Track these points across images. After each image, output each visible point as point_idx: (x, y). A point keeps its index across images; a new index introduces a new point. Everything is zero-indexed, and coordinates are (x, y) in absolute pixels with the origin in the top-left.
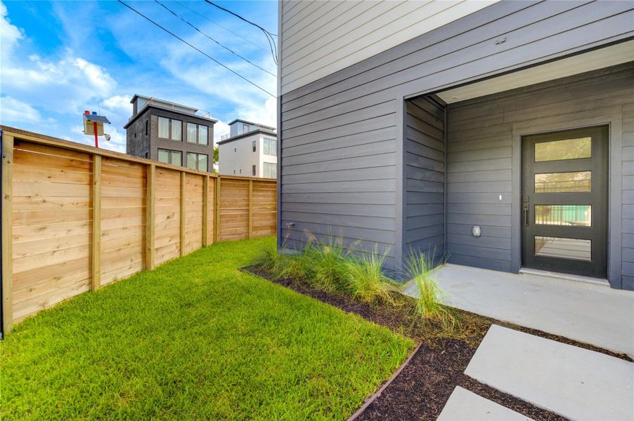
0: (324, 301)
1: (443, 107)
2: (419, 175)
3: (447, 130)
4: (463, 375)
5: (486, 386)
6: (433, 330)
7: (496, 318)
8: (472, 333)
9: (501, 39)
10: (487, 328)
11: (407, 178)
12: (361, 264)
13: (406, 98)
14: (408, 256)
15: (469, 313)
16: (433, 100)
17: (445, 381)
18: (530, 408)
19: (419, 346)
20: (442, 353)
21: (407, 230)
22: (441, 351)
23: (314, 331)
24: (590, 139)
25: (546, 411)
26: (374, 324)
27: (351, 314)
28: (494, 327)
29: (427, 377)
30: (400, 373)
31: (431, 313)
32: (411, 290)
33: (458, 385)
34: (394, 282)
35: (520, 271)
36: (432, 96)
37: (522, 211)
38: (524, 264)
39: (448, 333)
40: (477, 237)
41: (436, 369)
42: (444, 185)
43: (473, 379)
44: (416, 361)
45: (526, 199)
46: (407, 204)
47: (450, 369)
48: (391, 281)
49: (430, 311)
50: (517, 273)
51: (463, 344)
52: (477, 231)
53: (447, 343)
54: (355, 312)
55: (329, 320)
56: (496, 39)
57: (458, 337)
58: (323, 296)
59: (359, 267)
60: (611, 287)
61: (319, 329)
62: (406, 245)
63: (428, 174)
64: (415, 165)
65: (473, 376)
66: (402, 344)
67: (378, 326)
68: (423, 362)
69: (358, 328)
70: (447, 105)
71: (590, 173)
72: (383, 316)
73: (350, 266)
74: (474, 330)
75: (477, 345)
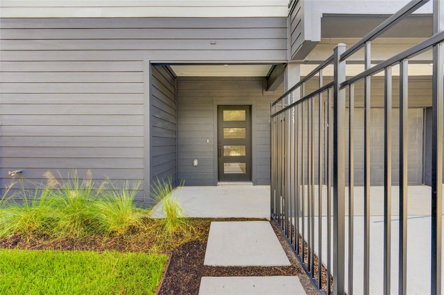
0: (70, 249)
1: (174, 77)
2: (160, 124)
3: (177, 94)
4: (204, 266)
5: (218, 267)
6: (177, 240)
7: (212, 217)
8: (202, 232)
9: (213, 41)
10: (209, 225)
11: (153, 126)
12: (112, 201)
13: (151, 62)
14: (155, 187)
15: (197, 219)
16: (168, 69)
17: (194, 277)
18: (241, 269)
19: (171, 257)
20: (187, 255)
21: (153, 166)
22: (186, 254)
23: (62, 289)
24: (244, 111)
25: (247, 267)
26: (130, 253)
27: (105, 252)
28: (213, 224)
29: (181, 281)
30: (161, 289)
31: (175, 228)
32: (158, 213)
33: (202, 276)
34: (145, 211)
35: (218, 184)
36: (167, 66)
37: (218, 149)
38: (219, 180)
39: (188, 237)
40: (196, 166)
41: (186, 270)
42: (176, 132)
43: (210, 267)
44: (171, 272)
45: (220, 141)
46: (153, 147)
47: (195, 266)
48: (142, 210)
49: (174, 226)
50: (216, 185)
51: (197, 243)
52: (196, 163)
53: (189, 246)
54: (110, 248)
55: (81, 269)
56: (211, 40)
57: (194, 239)
58: (70, 244)
59: (110, 204)
60: (254, 185)
61: (69, 284)
62: (153, 178)
63: (166, 124)
64: (158, 116)
65: (209, 264)
66: (158, 261)
67: (134, 254)
68: (176, 270)
69: (115, 264)
70: (177, 77)
71: (245, 129)
72: (137, 242)
73: (101, 205)
74: (202, 230)
75: (206, 240)
